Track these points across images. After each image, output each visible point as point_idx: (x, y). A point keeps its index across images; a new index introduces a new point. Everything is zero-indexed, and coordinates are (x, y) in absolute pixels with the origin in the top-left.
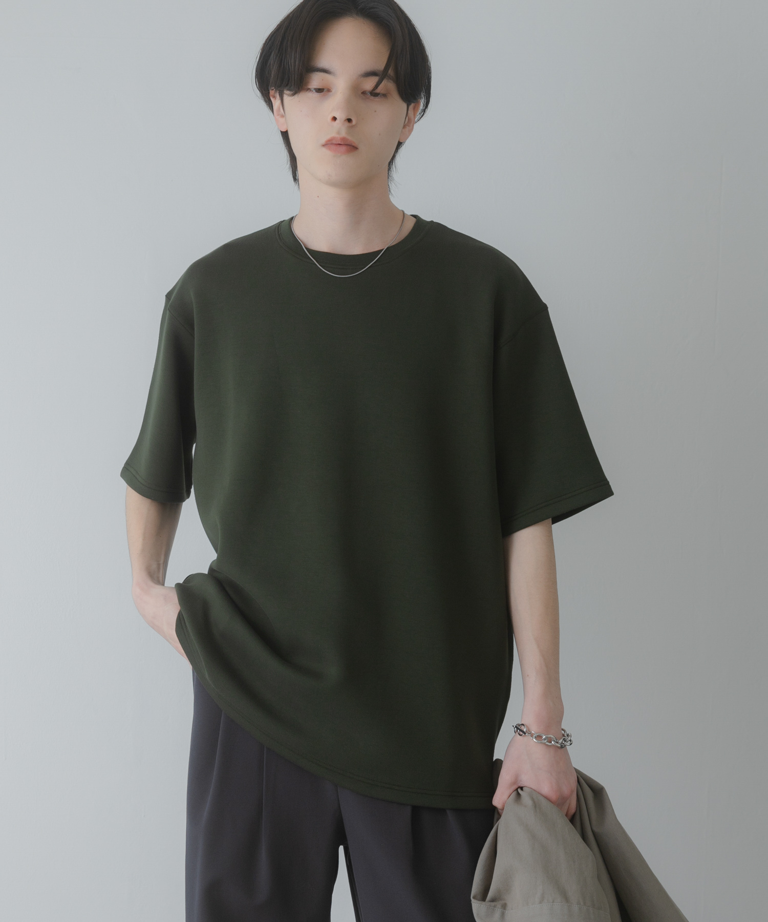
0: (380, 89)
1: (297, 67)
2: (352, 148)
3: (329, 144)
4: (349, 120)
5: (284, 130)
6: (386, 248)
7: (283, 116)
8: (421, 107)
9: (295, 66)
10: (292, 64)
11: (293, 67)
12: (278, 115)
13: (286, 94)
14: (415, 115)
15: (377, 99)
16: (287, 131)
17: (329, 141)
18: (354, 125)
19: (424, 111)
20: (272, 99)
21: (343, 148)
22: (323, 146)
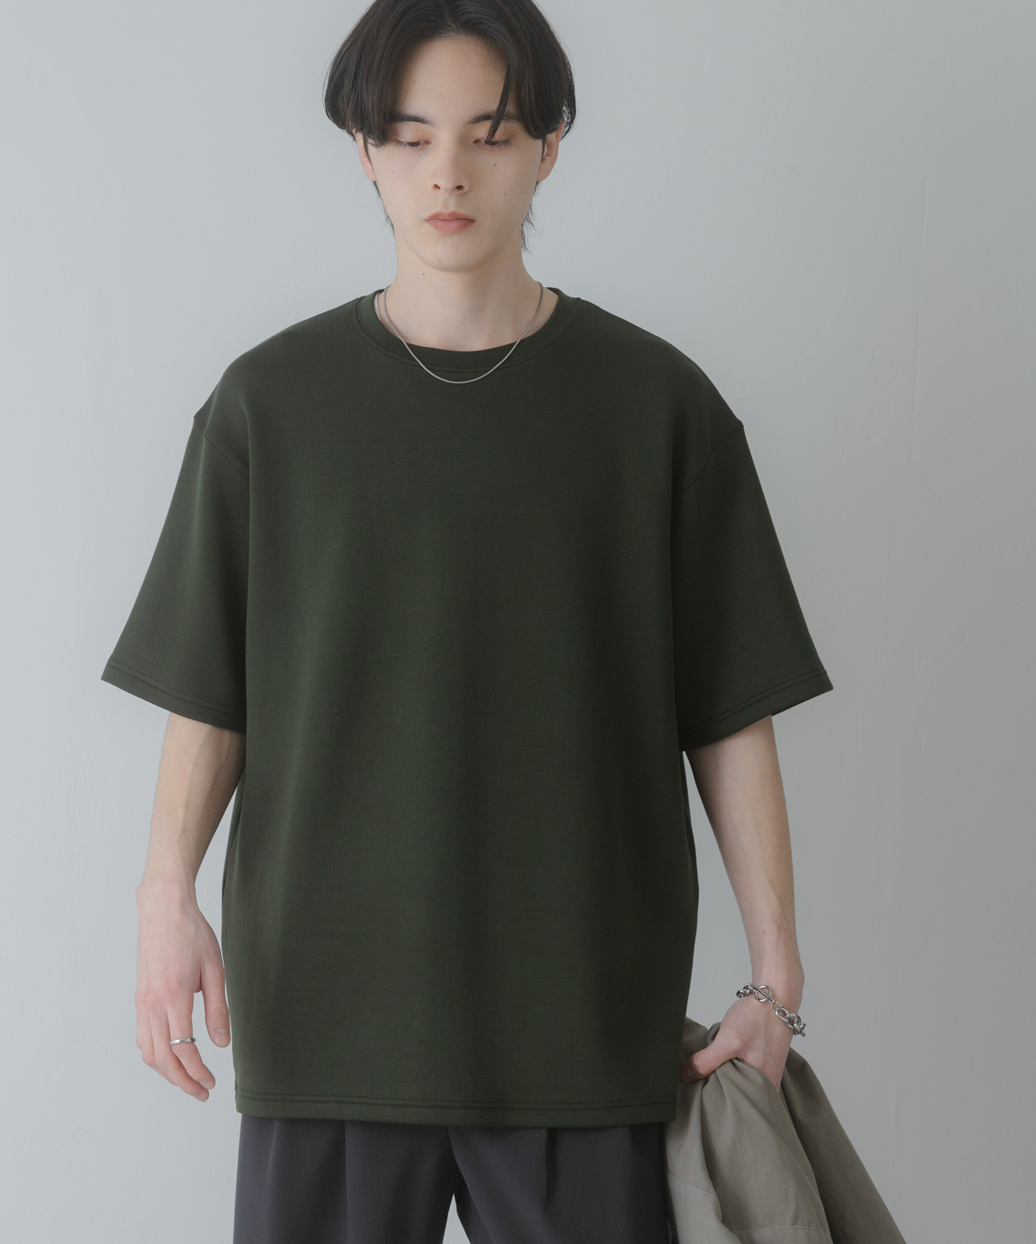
0: (498, 136)
2: (466, 222)
3: (434, 219)
4: (459, 188)
6: (519, 341)
15: (496, 148)
17: (433, 215)
18: (467, 191)
21: (454, 225)
22: (427, 220)
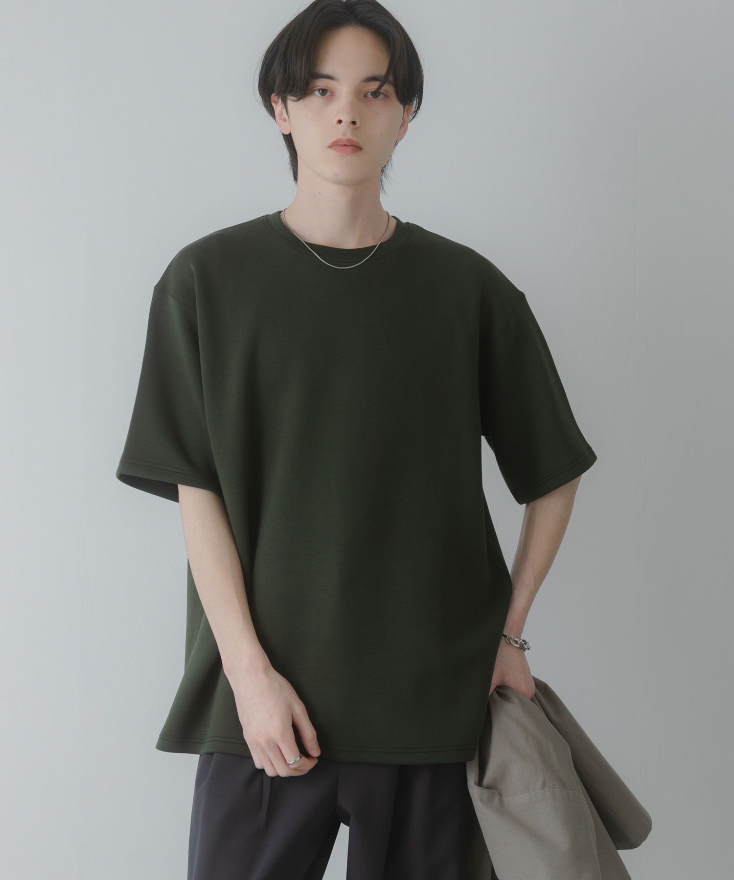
0: (381, 91)
1: (302, 74)
2: (357, 148)
3: (335, 145)
4: (354, 123)
5: (287, 133)
6: (379, 244)
7: (285, 120)
8: (414, 109)
9: (301, 74)
10: (298, 71)
11: (298, 75)
12: (281, 119)
13: (291, 100)
14: (408, 116)
16: (290, 134)
17: (335, 142)
18: (358, 127)
19: (416, 112)
20: (273, 104)
21: (349, 149)
22: (329, 147)
